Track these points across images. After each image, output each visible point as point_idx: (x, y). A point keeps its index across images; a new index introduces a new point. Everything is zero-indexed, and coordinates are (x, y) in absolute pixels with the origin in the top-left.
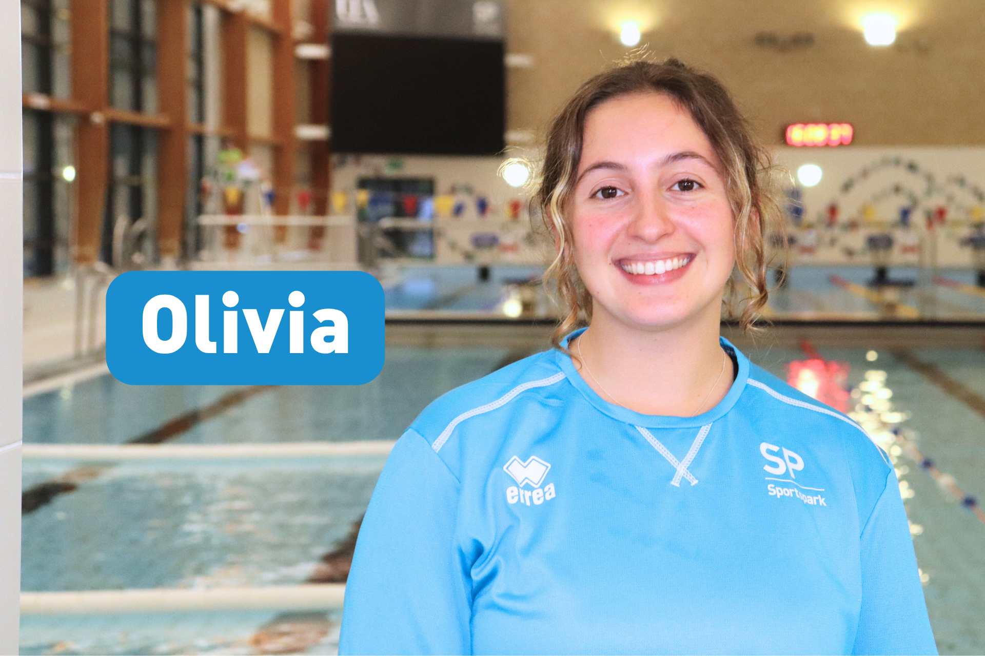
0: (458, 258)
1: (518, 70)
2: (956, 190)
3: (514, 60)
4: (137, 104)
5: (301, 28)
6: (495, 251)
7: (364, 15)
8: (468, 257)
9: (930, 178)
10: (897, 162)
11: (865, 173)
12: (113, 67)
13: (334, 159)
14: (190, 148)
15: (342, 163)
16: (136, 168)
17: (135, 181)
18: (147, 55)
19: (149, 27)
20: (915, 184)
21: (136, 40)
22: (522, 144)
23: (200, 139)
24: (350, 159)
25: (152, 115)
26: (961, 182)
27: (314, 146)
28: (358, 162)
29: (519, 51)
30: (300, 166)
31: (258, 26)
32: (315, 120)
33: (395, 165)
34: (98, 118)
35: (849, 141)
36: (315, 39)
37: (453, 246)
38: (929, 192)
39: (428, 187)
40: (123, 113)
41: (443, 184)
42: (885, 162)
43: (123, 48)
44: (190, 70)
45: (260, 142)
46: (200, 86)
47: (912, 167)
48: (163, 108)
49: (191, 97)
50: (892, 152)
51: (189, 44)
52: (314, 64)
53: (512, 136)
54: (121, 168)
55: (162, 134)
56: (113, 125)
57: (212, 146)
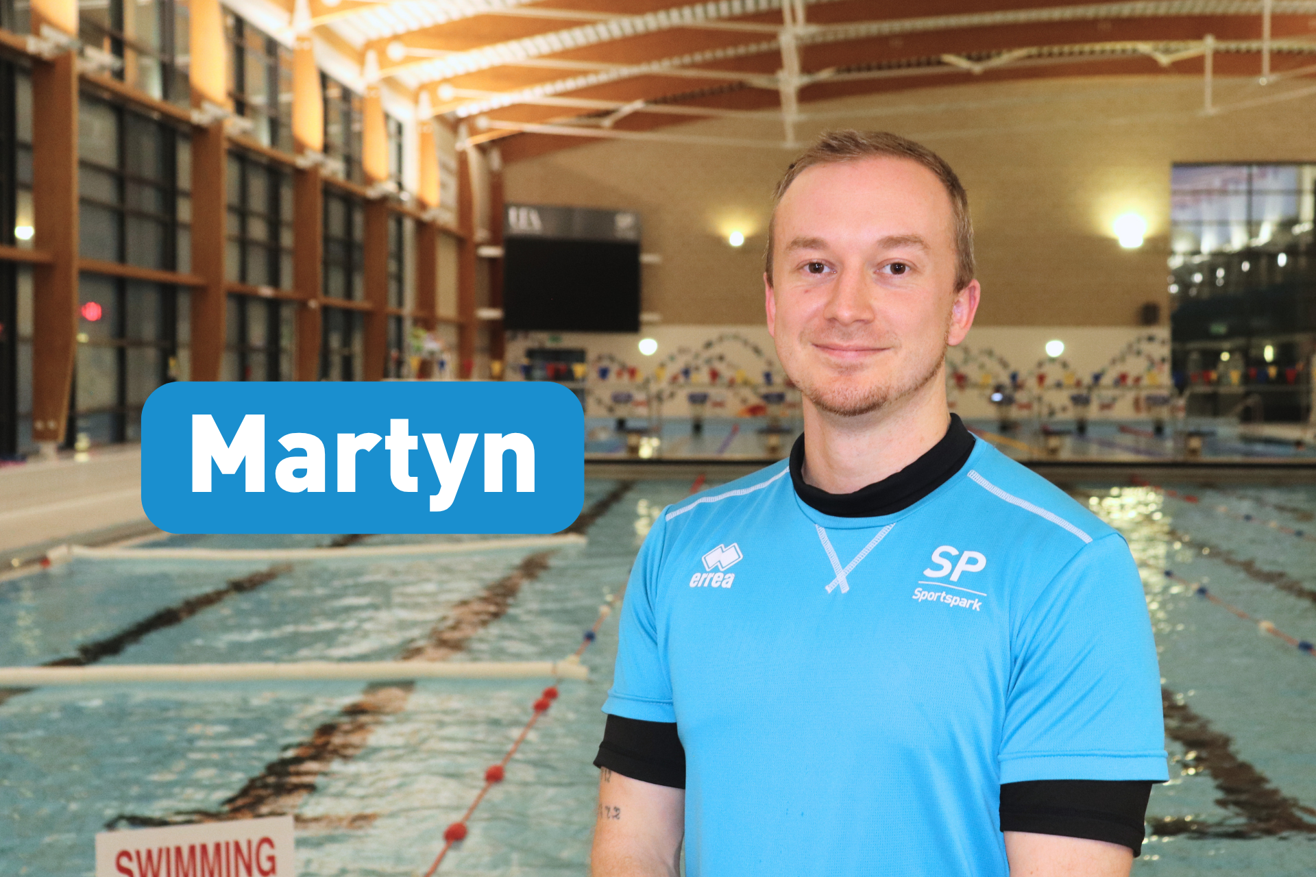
0: (603, 412)
1: (650, 266)
2: (985, 359)
3: (647, 258)
4: (349, 293)
5: (481, 234)
6: (630, 406)
7: (530, 224)
8: (611, 410)
12: (326, 264)
13: (508, 334)
14: (392, 326)
15: (514, 338)
16: (347, 341)
17: (346, 352)
18: (357, 256)
19: (358, 233)
21: (348, 244)
22: (651, 324)
23: (399, 320)
24: (520, 336)
25: (360, 301)
26: (990, 353)
27: (491, 324)
28: (526, 337)
29: (650, 251)
30: (479, 340)
31: (446, 232)
32: (493, 305)
33: (555, 339)
34: (313, 304)
36: (493, 242)
37: (599, 402)
38: (966, 361)
39: (579, 356)
40: (337, 300)
41: (591, 355)
43: (337, 251)
44: (392, 267)
45: (447, 322)
46: (400, 279)
48: (368, 296)
49: (393, 287)
51: (392, 246)
52: (492, 261)
53: (646, 317)
54: (335, 341)
55: (367, 315)
56: (326, 310)
57: (408, 326)
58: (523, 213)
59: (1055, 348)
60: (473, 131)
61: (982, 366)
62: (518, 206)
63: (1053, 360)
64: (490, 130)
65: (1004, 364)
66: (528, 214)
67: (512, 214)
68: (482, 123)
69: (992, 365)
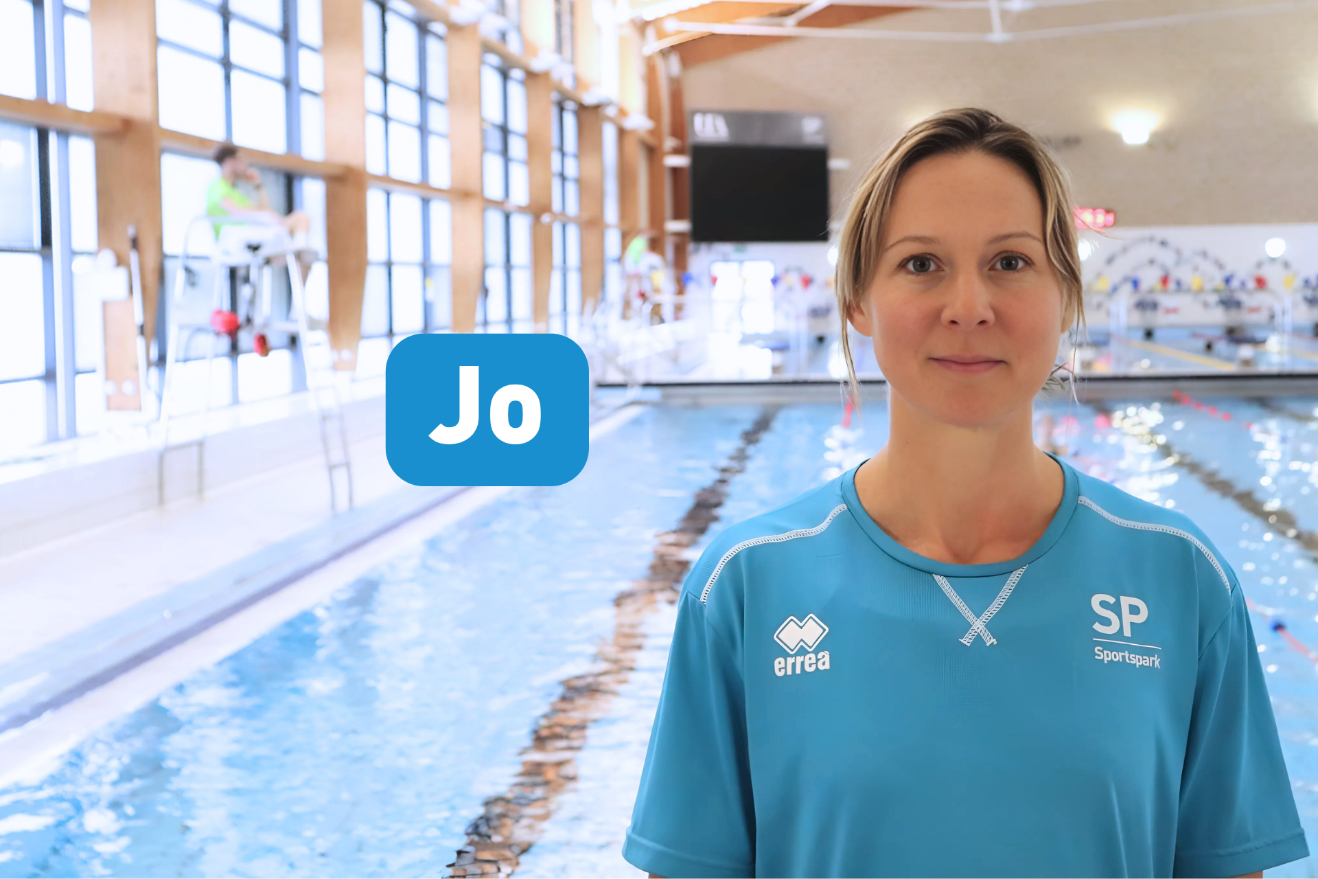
1: (839, 172)
2: (1199, 261)
3: (835, 164)
4: (564, 206)
5: (668, 142)
7: (716, 130)
9: (1178, 252)
10: (1151, 239)
11: (1125, 250)
13: (691, 247)
15: (697, 251)
20: (1167, 257)
24: (704, 248)
26: (1204, 254)
27: (678, 237)
28: (710, 249)
29: (837, 157)
31: (642, 141)
32: (679, 216)
33: (740, 252)
34: (547, 218)
35: (1112, 224)
36: (677, 151)
38: (1178, 263)
42: (1142, 240)
47: (1163, 243)
48: (582, 209)
50: (1146, 232)
52: (675, 171)
53: (834, 225)
58: (709, 119)
59: (1276, 245)
60: (661, 35)
61: (1196, 269)
62: (704, 112)
63: (1273, 260)
64: (679, 32)
65: (1221, 266)
66: (714, 119)
67: (698, 120)
68: (671, 25)
69: (1207, 267)
